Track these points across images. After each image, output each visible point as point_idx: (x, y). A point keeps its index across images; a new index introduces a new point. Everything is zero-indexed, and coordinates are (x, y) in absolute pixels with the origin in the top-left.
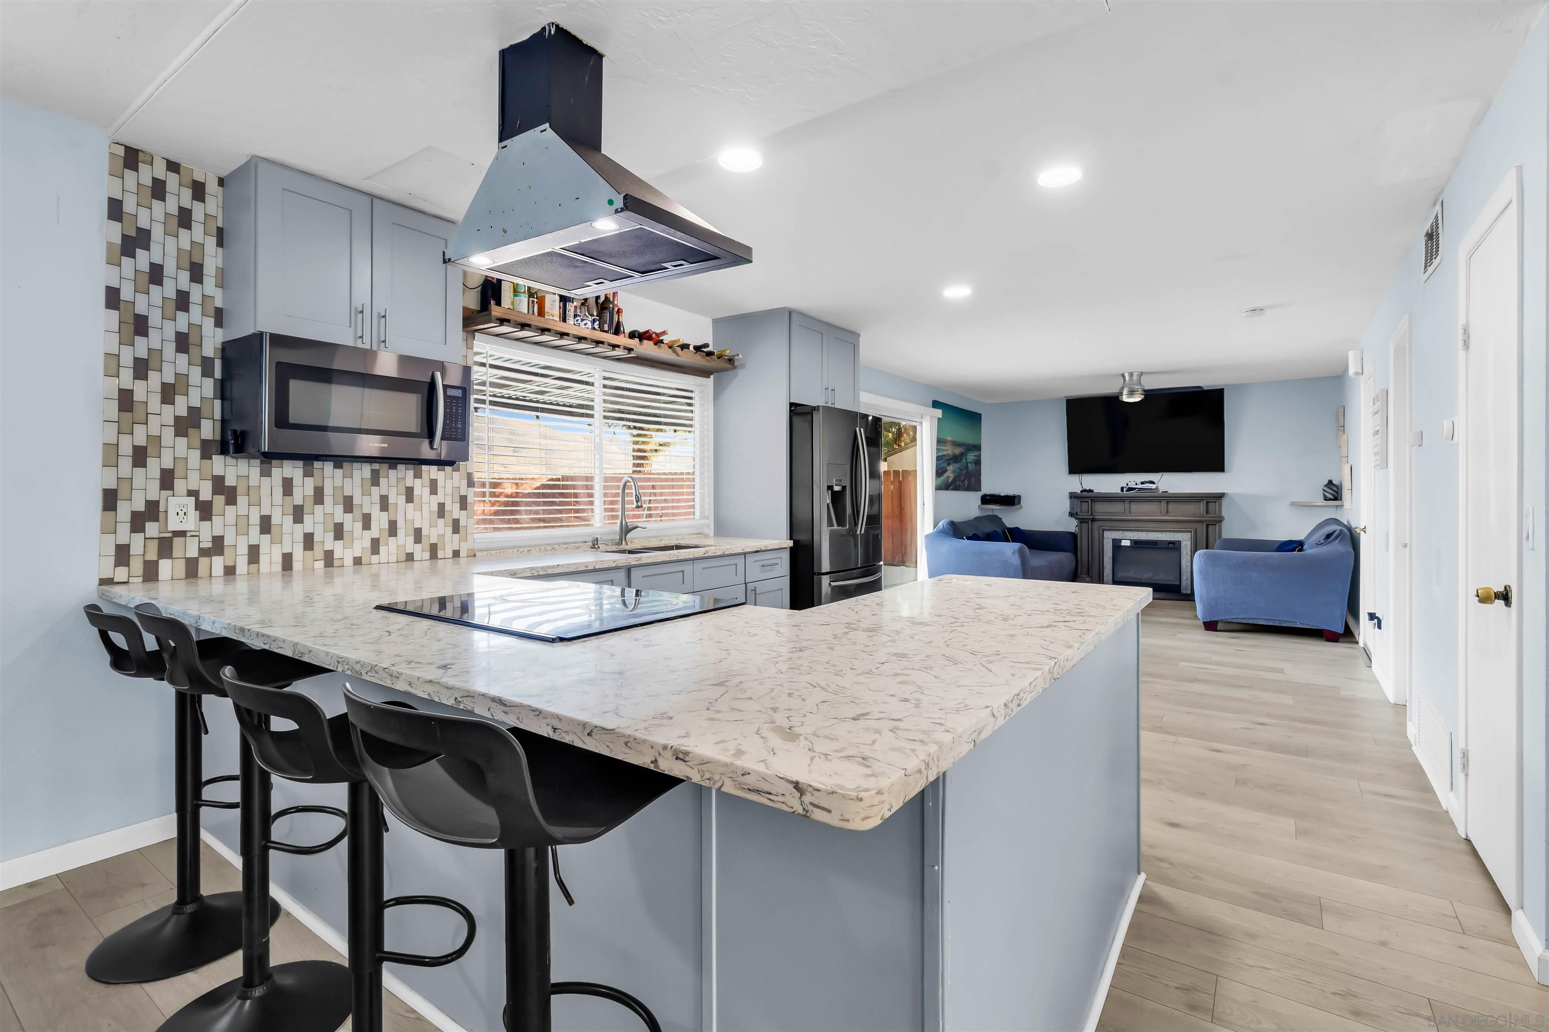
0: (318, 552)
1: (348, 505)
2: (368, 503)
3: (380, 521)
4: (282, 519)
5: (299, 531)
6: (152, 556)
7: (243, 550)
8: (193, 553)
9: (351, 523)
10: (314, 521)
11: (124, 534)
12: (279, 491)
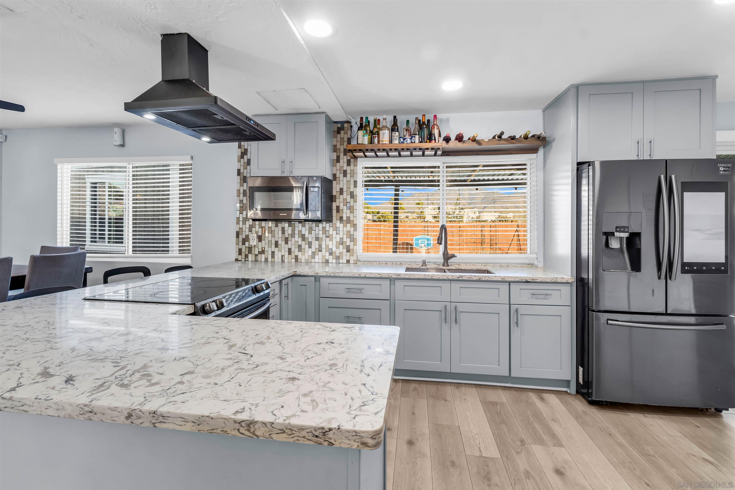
0: (293, 256)
1: (303, 238)
2: (311, 238)
3: (315, 245)
4: (281, 243)
5: (287, 247)
6: (247, 253)
7: (270, 253)
8: (257, 253)
9: (305, 246)
10: (291, 244)
11: (241, 246)
12: (280, 232)
